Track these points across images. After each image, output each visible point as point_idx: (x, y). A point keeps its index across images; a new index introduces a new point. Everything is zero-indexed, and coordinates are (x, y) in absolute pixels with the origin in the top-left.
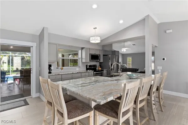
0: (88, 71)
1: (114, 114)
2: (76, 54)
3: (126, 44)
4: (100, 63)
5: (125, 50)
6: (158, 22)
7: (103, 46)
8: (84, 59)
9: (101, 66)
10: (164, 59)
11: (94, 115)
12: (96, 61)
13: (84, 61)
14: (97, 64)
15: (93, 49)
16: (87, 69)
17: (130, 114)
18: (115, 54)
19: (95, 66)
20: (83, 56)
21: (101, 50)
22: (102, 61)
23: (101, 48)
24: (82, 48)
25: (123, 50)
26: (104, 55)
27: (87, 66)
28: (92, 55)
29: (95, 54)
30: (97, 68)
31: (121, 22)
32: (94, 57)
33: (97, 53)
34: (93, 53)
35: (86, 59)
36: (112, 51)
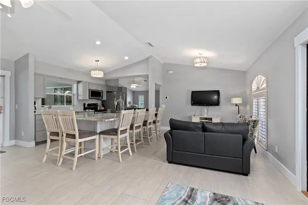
0: (87, 110)
1: (115, 133)
2: (70, 89)
3: (136, 79)
4: (102, 101)
5: (135, 87)
6: (162, 62)
7: (107, 81)
8: (80, 95)
9: (103, 105)
10: (166, 98)
11: (99, 138)
12: (97, 99)
13: (81, 98)
14: (99, 103)
15: (94, 84)
16: (85, 109)
17: (127, 134)
18: (122, 91)
19: (96, 105)
20: (79, 92)
21: (104, 86)
22: (105, 98)
23: (104, 83)
24: (79, 82)
25: (132, 87)
26: (107, 92)
27: (84, 104)
28: (91, 91)
29: (96, 90)
30: (98, 108)
31: (126, 58)
32: (95, 94)
33: (99, 89)
34: (94, 88)
35: (83, 95)
36: (118, 87)
